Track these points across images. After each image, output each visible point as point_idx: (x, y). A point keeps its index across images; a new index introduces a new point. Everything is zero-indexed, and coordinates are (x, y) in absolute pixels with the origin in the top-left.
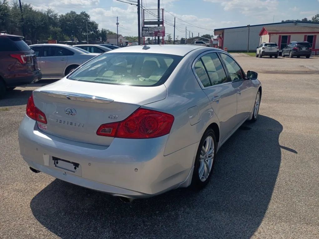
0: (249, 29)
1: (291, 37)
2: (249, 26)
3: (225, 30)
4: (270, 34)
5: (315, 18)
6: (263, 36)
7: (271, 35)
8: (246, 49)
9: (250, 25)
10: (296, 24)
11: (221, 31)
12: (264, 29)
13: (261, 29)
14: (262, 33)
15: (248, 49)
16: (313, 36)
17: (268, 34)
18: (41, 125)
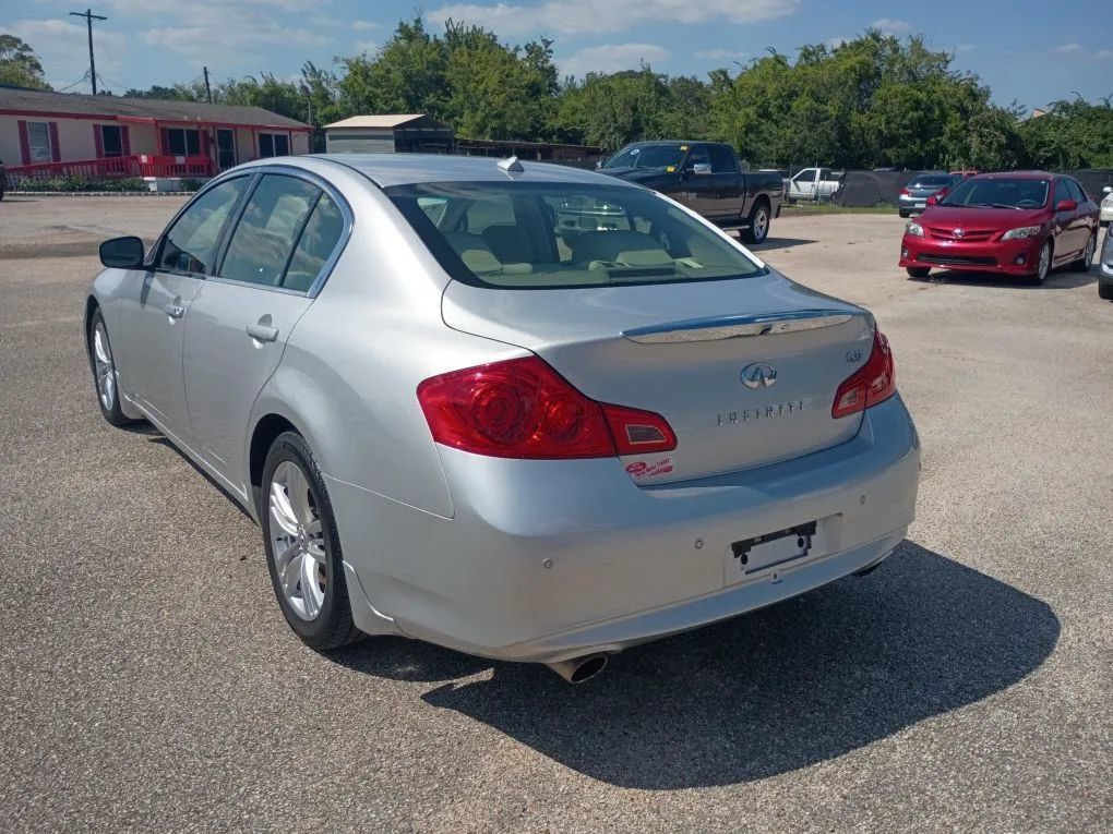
18: (644, 465)
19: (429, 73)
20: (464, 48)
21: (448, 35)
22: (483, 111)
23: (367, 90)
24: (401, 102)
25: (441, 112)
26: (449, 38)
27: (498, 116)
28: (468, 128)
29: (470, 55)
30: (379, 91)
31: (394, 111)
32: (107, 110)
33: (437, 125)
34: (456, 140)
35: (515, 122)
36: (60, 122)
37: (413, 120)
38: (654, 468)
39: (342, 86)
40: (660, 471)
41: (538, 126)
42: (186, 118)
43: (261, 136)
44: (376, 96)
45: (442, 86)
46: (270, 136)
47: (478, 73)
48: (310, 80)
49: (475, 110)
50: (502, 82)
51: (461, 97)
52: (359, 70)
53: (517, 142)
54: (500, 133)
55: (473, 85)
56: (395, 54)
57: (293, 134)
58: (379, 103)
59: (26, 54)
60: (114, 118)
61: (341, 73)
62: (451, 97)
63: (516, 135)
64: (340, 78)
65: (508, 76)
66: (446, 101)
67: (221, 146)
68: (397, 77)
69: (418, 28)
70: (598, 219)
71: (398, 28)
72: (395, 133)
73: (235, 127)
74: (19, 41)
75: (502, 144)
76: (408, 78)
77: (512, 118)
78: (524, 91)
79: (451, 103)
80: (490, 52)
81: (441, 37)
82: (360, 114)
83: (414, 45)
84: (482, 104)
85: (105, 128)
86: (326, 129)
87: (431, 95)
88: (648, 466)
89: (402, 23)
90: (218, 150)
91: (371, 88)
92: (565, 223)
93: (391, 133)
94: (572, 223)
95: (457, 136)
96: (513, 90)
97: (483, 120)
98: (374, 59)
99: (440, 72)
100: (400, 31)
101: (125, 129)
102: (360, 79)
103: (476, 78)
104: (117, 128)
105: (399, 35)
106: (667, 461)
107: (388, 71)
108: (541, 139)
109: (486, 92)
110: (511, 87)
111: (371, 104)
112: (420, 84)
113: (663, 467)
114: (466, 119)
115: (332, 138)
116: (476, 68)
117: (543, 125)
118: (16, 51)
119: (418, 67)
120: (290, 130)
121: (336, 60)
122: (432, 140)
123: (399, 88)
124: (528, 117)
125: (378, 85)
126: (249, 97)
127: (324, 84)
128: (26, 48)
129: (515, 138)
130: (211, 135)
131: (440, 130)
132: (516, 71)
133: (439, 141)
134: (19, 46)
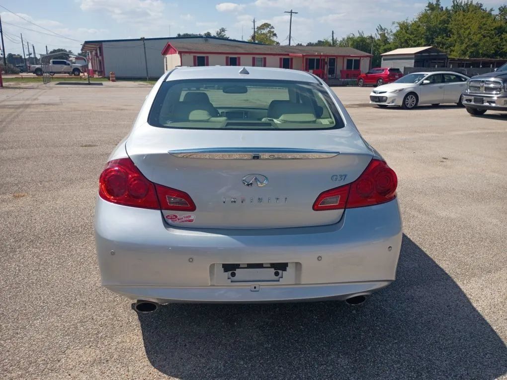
0: (144, 44)
1: (209, 57)
2: (143, 39)
3: (103, 43)
4: (180, 53)
5: (220, 33)
6: (168, 56)
7: (182, 54)
8: (144, 75)
9: (145, 38)
10: (206, 40)
11: (97, 44)
12: (169, 45)
13: (164, 44)
14: (167, 50)
15: (147, 75)
16: (236, 58)
17: (177, 52)
18: (176, 217)
19: (440, 26)
20: (461, 12)
21: (454, 7)
22: (466, 44)
23: (407, 35)
24: (422, 41)
25: (443, 44)
26: (454, 8)
27: (475, 45)
28: (457, 52)
29: (464, 15)
30: (411, 37)
31: (418, 45)
32: (286, 52)
33: (438, 52)
34: (448, 58)
35: (485, 48)
36: (267, 57)
37: (426, 50)
38: (182, 218)
39: (395, 35)
40: (186, 221)
41: (498, 50)
42: (316, 53)
43: (348, 60)
44: (410, 39)
45: (447, 32)
46: (352, 60)
47: (467, 24)
48: (380, 33)
49: (462, 43)
50: (480, 28)
51: (455, 37)
52: (404, 27)
53: (484, 59)
54: (475, 54)
55: (463, 30)
56: (424, 18)
57: (362, 58)
58: (411, 42)
59: (272, 30)
60: (288, 55)
61: (395, 29)
62: (450, 37)
63: (484, 55)
64: (394, 31)
65: (484, 24)
66: (447, 39)
67: (330, 66)
68: (423, 29)
69: (438, 5)
70: (484, 98)
71: (427, 5)
72: (415, 56)
73: (337, 56)
74: (270, 25)
75: (475, 60)
76: (429, 29)
77: (483, 46)
78: (493, 32)
79: (450, 40)
80: (475, 13)
81: (450, 8)
82: (402, 48)
83: (435, 12)
84: (467, 40)
85: (284, 59)
86: (382, 56)
87: (439, 37)
88: (178, 217)
89: (430, 3)
90: (329, 67)
91: (408, 35)
92: (467, 100)
93: (413, 56)
94: (470, 101)
95: (449, 57)
96: (485, 31)
97: (466, 48)
98: (412, 21)
99: (446, 25)
100: (428, 6)
101: (292, 59)
102: (404, 32)
103: (465, 27)
104: (288, 59)
105: (427, 8)
106: (190, 217)
107: (419, 26)
108: (499, 57)
109: (469, 34)
110: (485, 30)
111: (407, 43)
112: (436, 32)
113: (187, 219)
114: (456, 48)
115: (384, 60)
116: (466, 21)
117: (502, 49)
118: (269, 29)
119: (434, 23)
120: (360, 57)
121: (393, 23)
122: (435, 59)
123: (423, 34)
124: (493, 45)
125: (412, 33)
126: (350, 43)
127: (386, 35)
128: (273, 28)
129: (483, 57)
130: (326, 60)
131: (440, 54)
132: (489, 22)
133: (439, 59)
134: (270, 27)
